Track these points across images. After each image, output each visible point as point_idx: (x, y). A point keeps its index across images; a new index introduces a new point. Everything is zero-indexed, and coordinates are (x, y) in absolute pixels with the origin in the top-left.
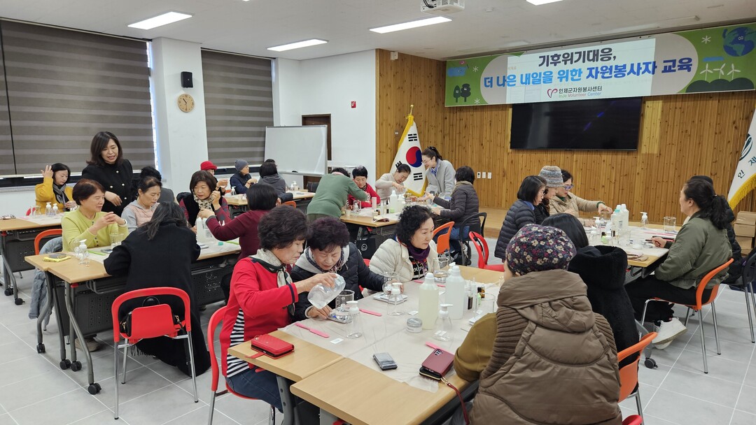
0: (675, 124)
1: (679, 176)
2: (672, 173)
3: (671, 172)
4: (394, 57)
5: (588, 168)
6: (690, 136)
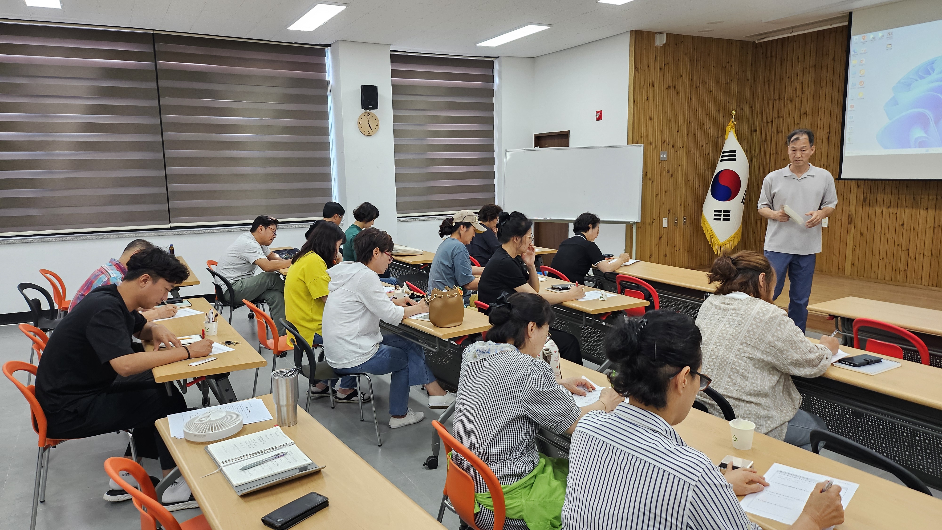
4: (660, 41)
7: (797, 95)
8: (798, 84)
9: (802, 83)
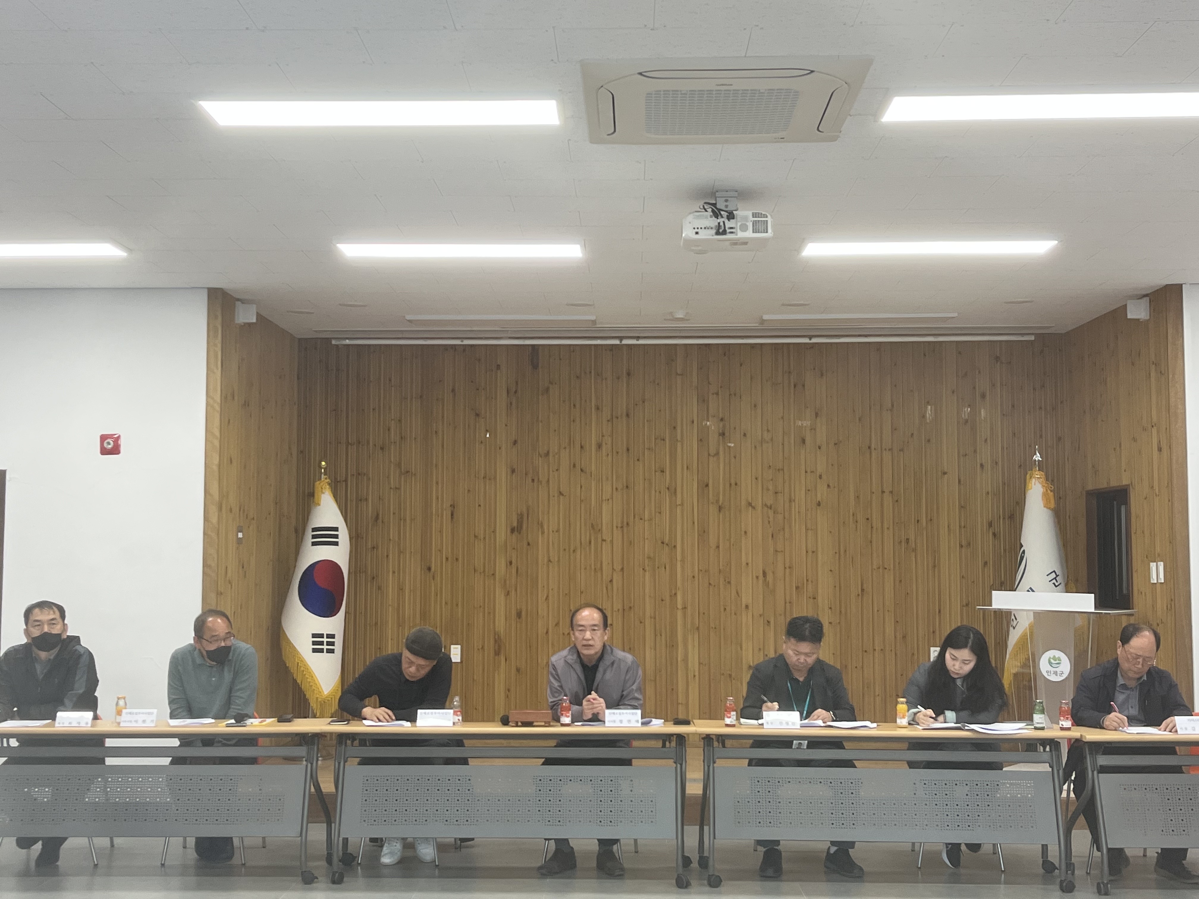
0: (886, 526)
1: (904, 637)
2: (889, 629)
3: (887, 631)
4: (247, 316)
5: (712, 625)
6: (915, 550)
7: (392, 440)
8: (393, 422)
9: (400, 421)
